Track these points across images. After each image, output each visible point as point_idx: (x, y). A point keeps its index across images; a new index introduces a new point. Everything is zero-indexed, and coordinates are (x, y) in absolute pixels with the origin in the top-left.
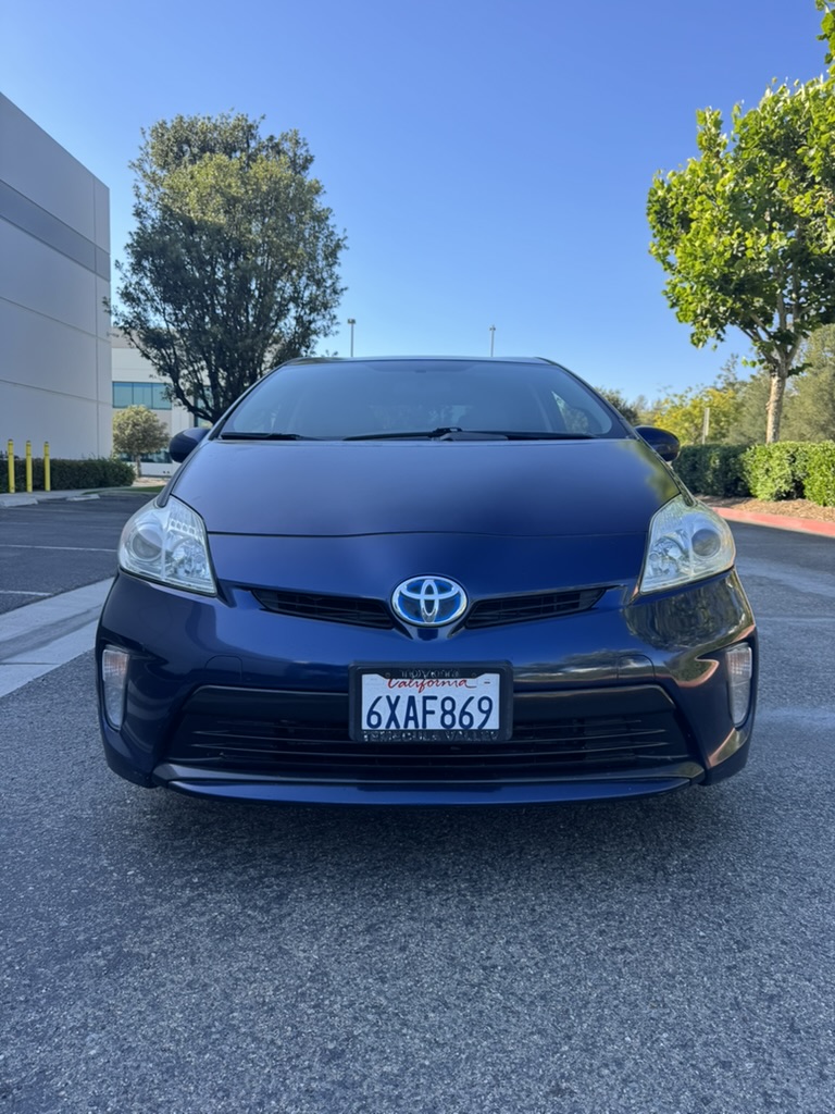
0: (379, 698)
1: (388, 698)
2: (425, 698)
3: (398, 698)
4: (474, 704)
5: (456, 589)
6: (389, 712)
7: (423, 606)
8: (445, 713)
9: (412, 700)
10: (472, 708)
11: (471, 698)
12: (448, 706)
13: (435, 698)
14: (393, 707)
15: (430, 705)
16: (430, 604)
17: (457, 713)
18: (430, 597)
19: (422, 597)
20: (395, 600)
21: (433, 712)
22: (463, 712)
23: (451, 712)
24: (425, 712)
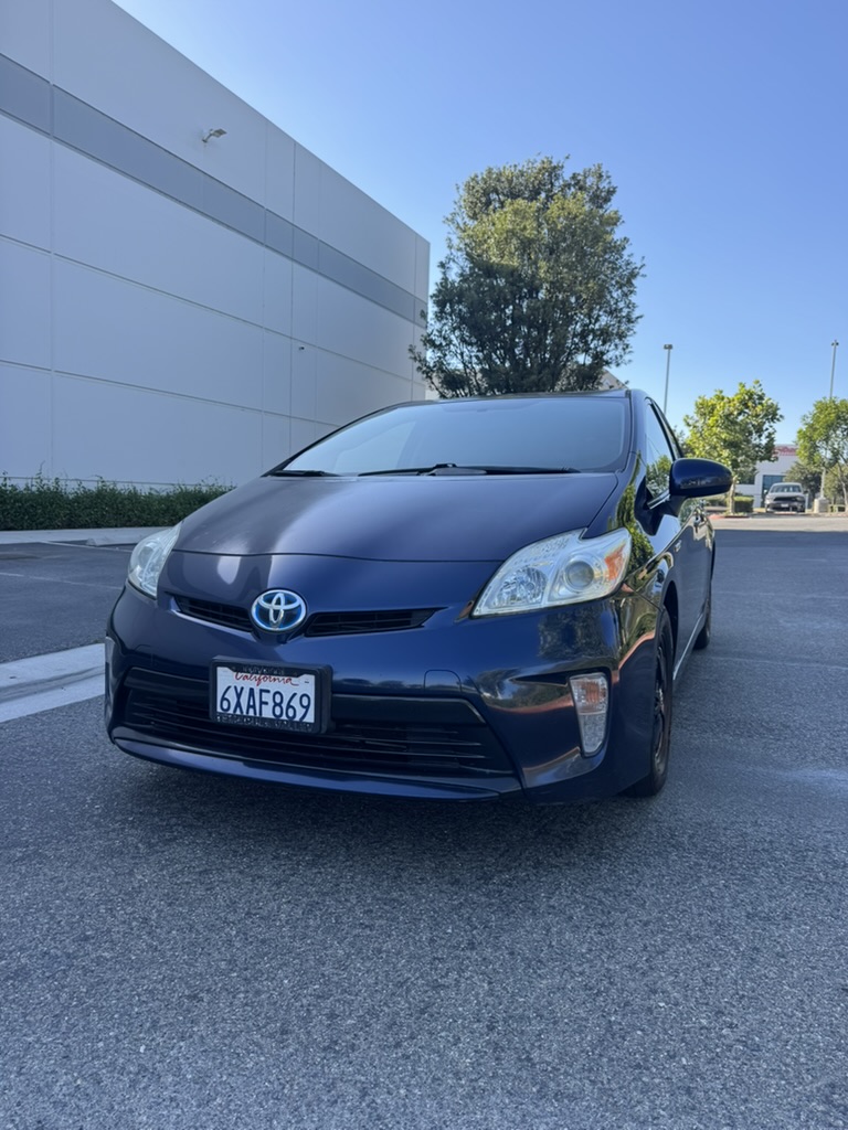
0: (229, 687)
1: (236, 688)
2: (261, 691)
3: (242, 688)
4: (297, 699)
5: (299, 601)
6: (236, 700)
7: (271, 613)
8: (276, 704)
9: (252, 690)
10: (295, 703)
11: (295, 694)
12: (278, 700)
13: (268, 691)
14: (239, 696)
15: (266, 697)
16: (276, 613)
17: (284, 706)
18: (277, 607)
19: (272, 607)
20: (254, 610)
21: (266, 703)
22: (289, 706)
23: (280, 705)
24: (262, 703)
